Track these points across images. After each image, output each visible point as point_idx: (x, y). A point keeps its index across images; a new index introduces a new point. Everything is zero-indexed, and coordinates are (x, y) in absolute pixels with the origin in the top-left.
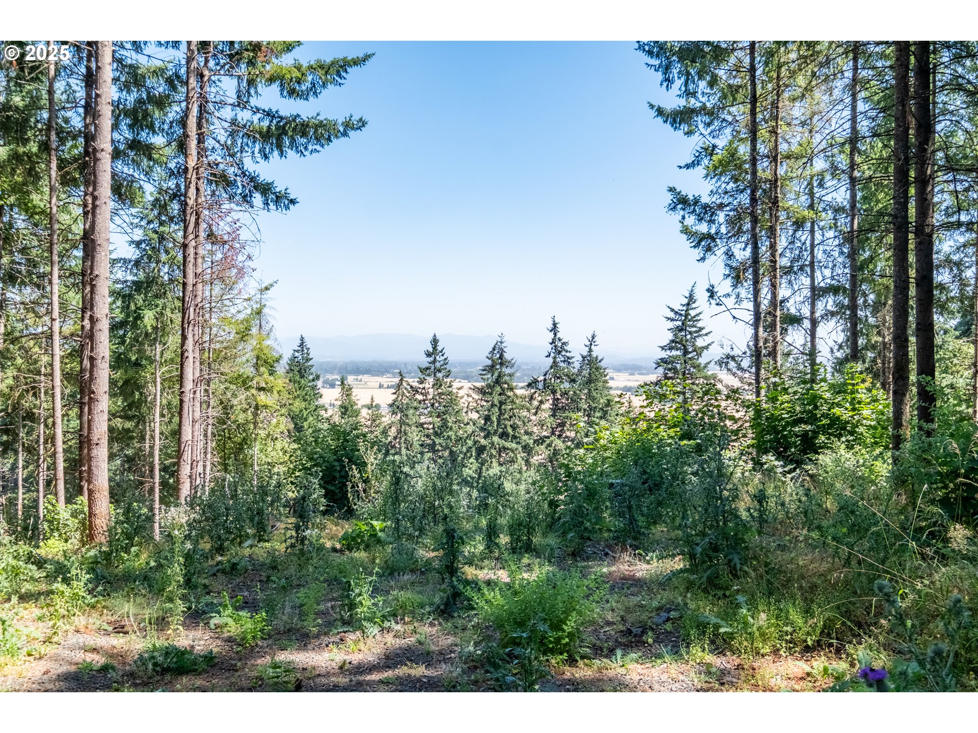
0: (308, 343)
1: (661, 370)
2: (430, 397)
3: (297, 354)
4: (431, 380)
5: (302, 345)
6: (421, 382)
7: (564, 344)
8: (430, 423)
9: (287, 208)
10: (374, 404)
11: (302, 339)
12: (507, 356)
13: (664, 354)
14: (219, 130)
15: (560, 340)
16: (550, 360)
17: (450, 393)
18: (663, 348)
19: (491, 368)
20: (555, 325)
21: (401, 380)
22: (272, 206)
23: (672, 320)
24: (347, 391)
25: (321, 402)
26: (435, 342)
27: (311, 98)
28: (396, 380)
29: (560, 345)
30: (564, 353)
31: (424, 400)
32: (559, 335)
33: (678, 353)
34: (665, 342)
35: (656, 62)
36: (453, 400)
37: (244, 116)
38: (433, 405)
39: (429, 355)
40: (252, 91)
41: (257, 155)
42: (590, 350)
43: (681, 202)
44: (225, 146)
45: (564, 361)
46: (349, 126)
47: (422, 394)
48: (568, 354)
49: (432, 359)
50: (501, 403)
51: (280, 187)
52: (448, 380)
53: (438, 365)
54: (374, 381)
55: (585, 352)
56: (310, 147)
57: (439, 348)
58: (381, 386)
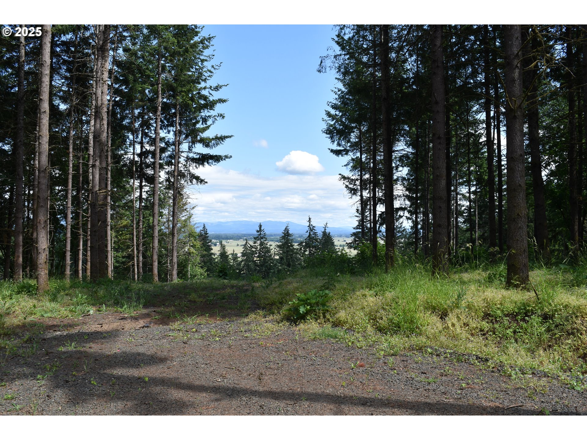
0: (207, 227)
1: (353, 238)
2: (258, 249)
3: (202, 232)
4: (259, 242)
5: (204, 227)
6: (255, 243)
7: (313, 227)
8: (258, 260)
9: (204, 184)
10: (235, 253)
11: (204, 225)
12: (290, 232)
13: (355, 231)
14: (182, 160)
15: (312, 225)
16: (308, 234)
17: (267, 248)
18: (354, 228)
19: (283, 237)
20: (310, 219)
21: (247, 242)
22: (199, 183)
23: (358, 217)
24: (223, 247)
25: (212, 251)
26: (260, 226)
27: (213, 148)
28: (244, 242)
29: (312, 227)
30: (313, 231)
31: (256, 251)
32: (311, 223)
33: (360, 230)
34: (355, 226)
35: (329, 136)
36: (268, 251)
37: (191, 155)
38: (259, 253)
39: (258, 231)
40: (193, 146)
41: (194, 167)
42: (325, 229)
43: (344, 178)
44: (184, 165)
45: (314, 234)
46: (226, 157)
47: (255, 248)
48: (315, 231)
49: (259, 233)
50: (287, 251)
51: (202, 177)
52: (266, 242)
53: (262, 236)
54: (235, 243)
55: (323, 230)
56: (213, 164)
57: (262, 229)
58: (238, 245)
